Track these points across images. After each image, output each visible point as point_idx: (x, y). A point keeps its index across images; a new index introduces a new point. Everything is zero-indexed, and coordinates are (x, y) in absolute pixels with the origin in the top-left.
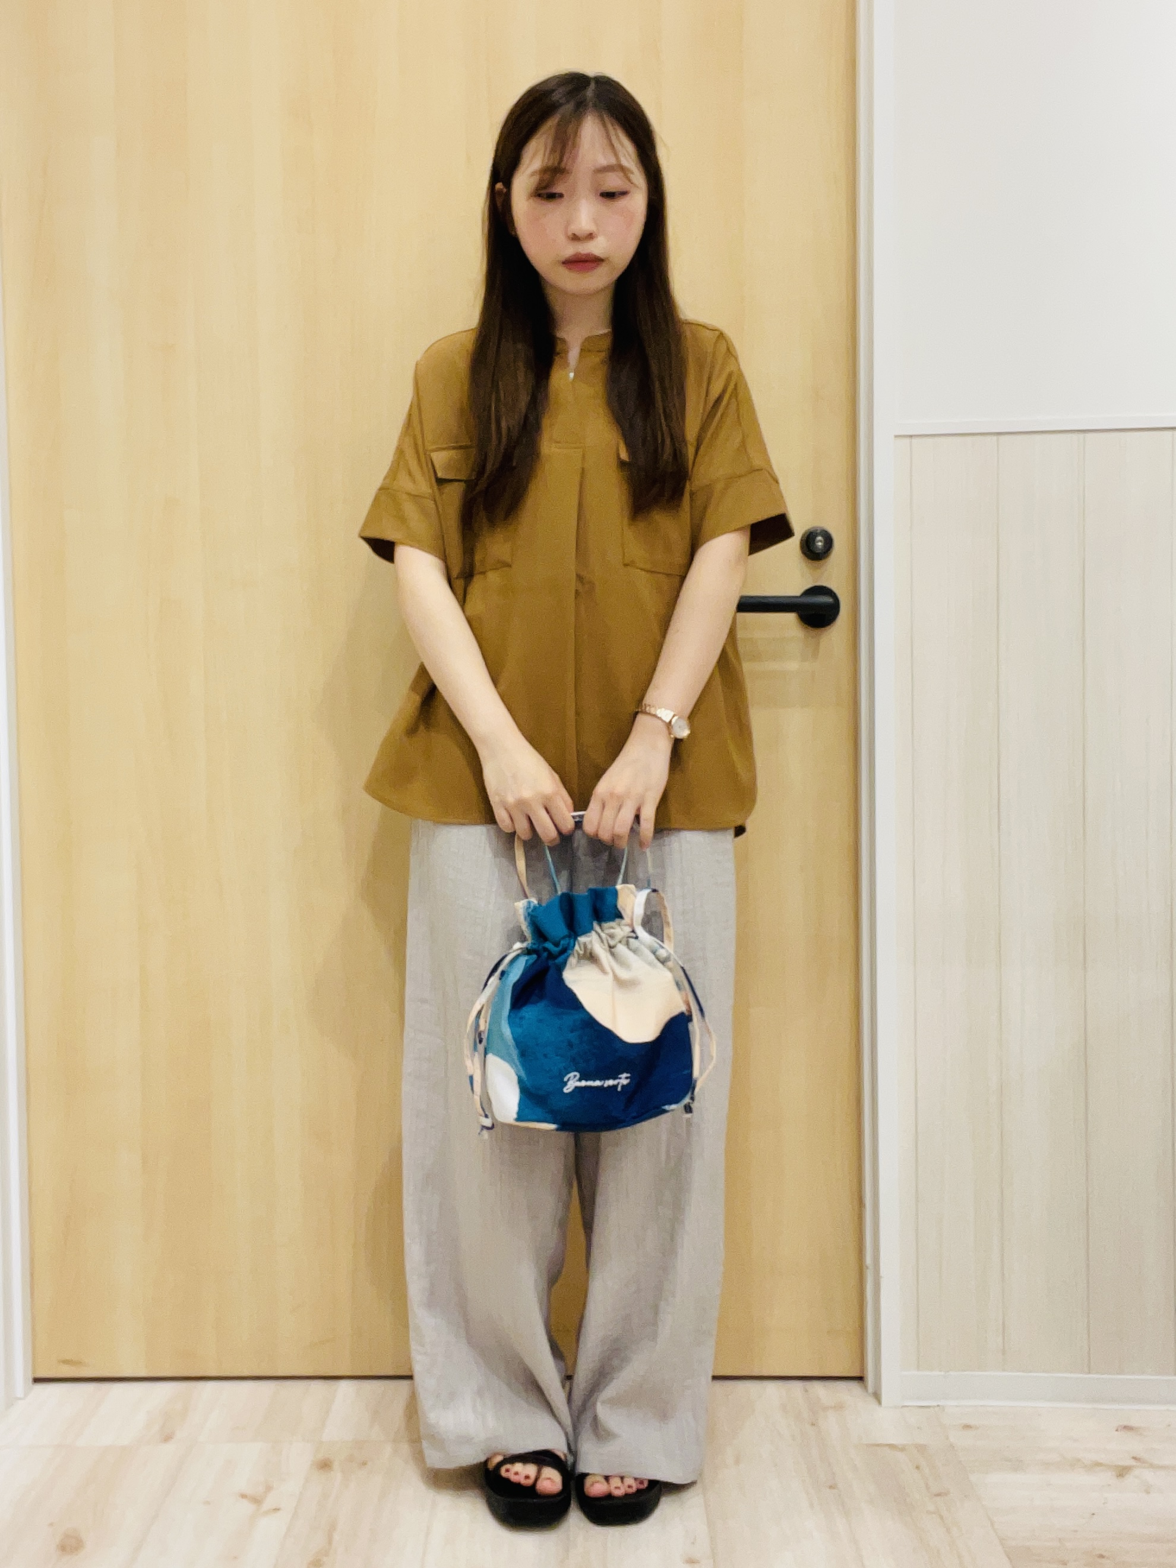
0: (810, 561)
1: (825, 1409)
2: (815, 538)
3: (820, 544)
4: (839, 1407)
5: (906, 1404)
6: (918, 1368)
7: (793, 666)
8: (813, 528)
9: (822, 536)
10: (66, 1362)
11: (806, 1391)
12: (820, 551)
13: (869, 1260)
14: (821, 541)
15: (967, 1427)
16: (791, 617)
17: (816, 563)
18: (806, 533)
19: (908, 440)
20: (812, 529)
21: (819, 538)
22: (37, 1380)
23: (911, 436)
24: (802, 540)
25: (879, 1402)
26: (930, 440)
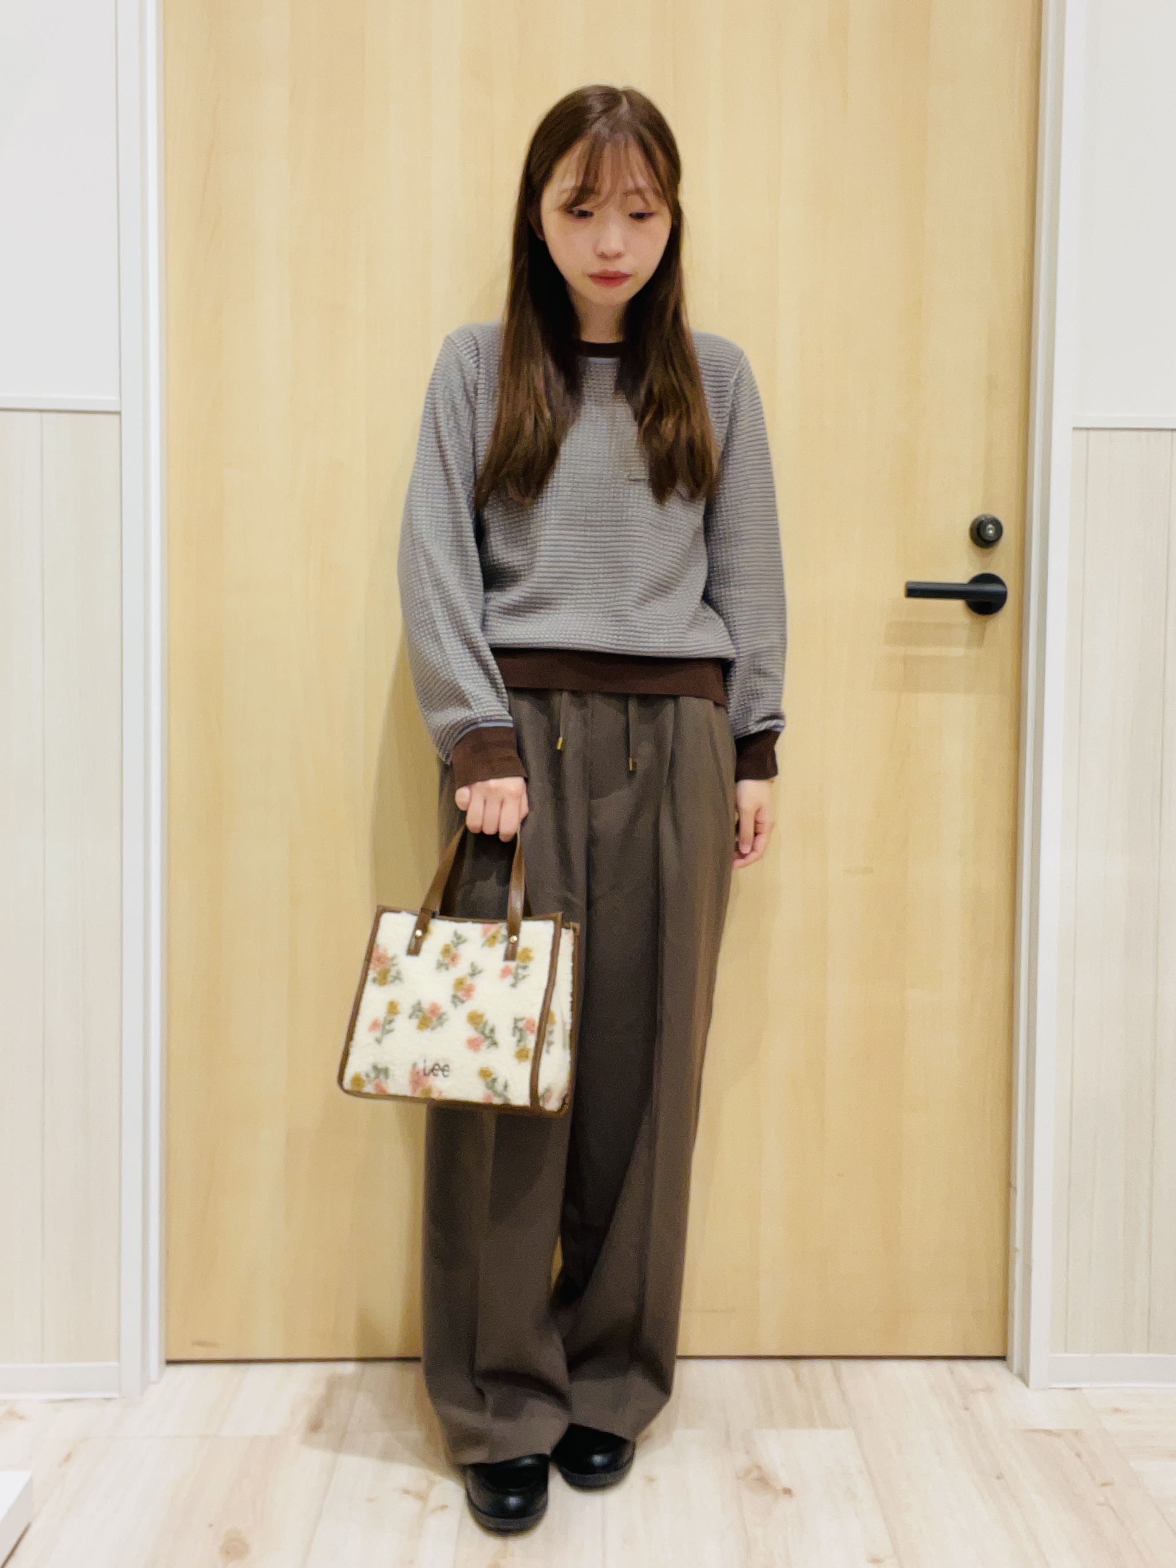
0: (978, 549)
1: (974, 1392)
2: (986, 526)
3: (991, 532)
4: (988, 1389)
5: (1054, 1386)
6: (1066, 1351)
7: (958, 651)
8: (983, 516)
9: (994, 525)
10: (200, 1344)
11: (952, 1373)
12: (991, 539)
13: (1018, 1242)
14: (989, 529)
15: (1117, 1410)
16: (958, 605)
17: (986, 551)
18: (976, 520)
19: (1084, 433)
20: (983, 519)
21: (990, 526)
22: (170, 1362)
23: (1088, 429)
24: (971, 530)
25: (1027, 1386)
26: (1107, 433)
